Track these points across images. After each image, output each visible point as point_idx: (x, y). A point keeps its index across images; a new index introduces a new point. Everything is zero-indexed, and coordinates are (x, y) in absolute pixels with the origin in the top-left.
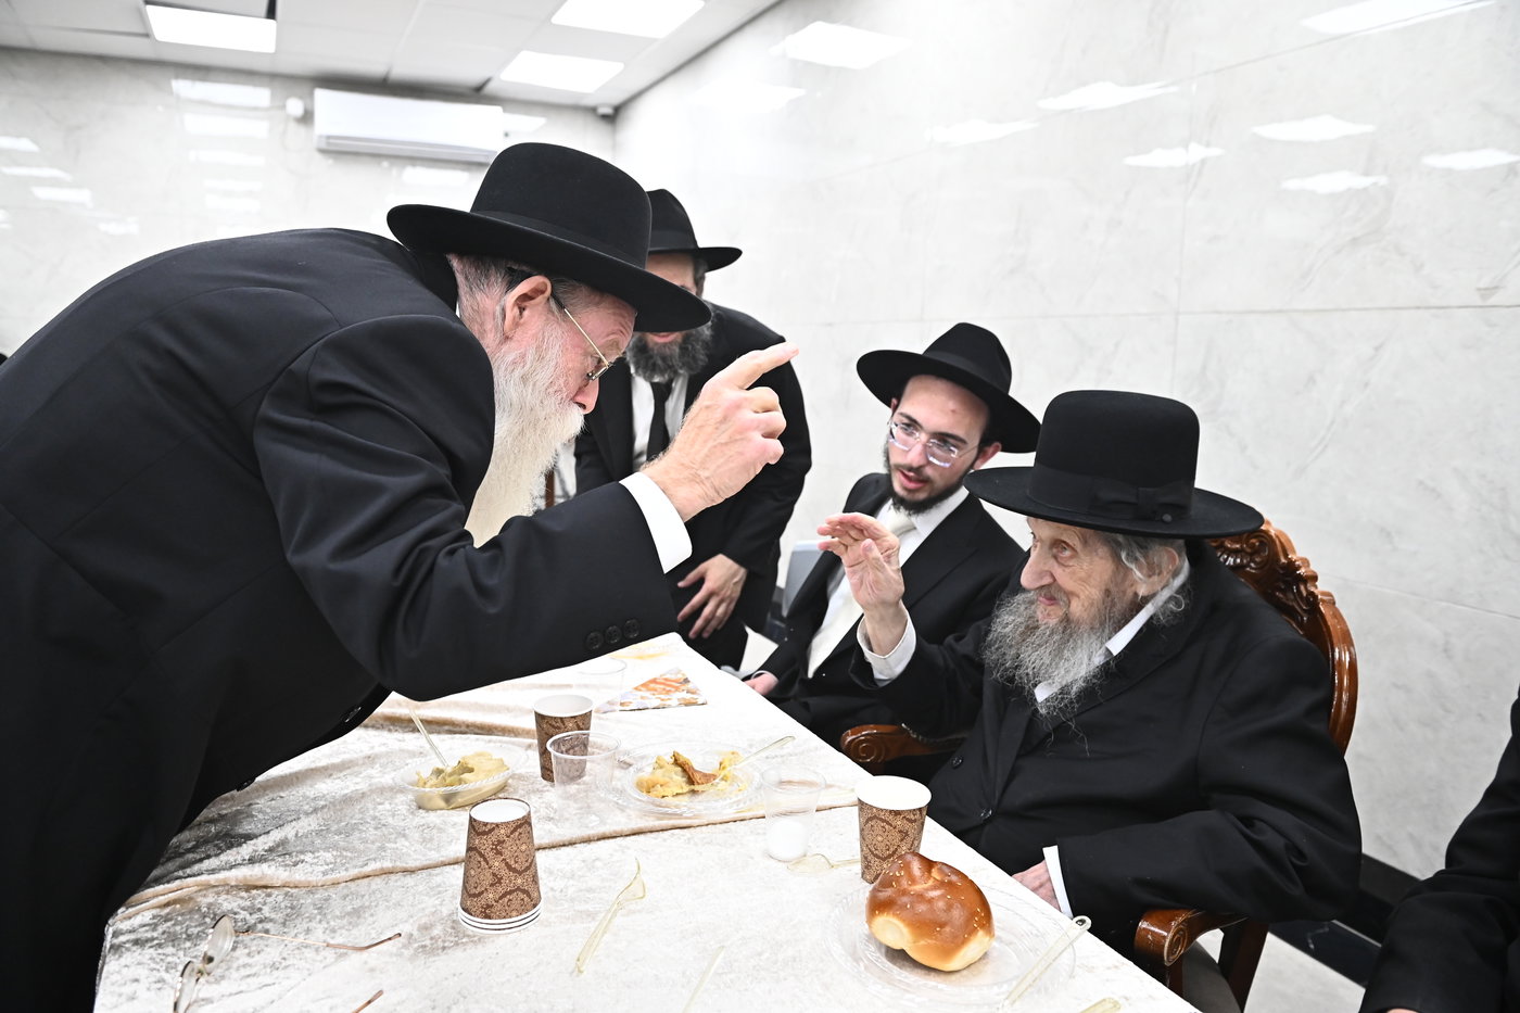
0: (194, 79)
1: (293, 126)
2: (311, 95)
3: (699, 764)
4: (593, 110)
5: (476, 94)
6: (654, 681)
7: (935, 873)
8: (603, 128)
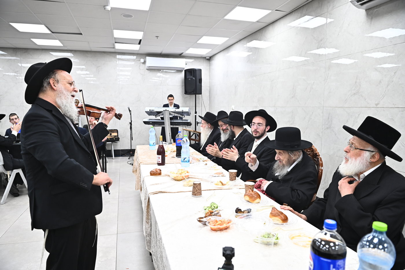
0: (122, 55)
1: (141, 64)
2: (146, 58)
3: (224, 183)
4: (205, 58)
5: (180, 56)
6: (217, 173)
7: (253, 192)
8: (207, 62)
